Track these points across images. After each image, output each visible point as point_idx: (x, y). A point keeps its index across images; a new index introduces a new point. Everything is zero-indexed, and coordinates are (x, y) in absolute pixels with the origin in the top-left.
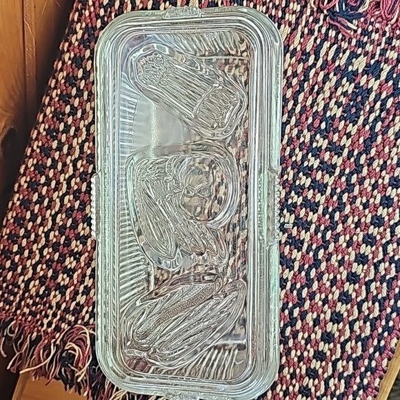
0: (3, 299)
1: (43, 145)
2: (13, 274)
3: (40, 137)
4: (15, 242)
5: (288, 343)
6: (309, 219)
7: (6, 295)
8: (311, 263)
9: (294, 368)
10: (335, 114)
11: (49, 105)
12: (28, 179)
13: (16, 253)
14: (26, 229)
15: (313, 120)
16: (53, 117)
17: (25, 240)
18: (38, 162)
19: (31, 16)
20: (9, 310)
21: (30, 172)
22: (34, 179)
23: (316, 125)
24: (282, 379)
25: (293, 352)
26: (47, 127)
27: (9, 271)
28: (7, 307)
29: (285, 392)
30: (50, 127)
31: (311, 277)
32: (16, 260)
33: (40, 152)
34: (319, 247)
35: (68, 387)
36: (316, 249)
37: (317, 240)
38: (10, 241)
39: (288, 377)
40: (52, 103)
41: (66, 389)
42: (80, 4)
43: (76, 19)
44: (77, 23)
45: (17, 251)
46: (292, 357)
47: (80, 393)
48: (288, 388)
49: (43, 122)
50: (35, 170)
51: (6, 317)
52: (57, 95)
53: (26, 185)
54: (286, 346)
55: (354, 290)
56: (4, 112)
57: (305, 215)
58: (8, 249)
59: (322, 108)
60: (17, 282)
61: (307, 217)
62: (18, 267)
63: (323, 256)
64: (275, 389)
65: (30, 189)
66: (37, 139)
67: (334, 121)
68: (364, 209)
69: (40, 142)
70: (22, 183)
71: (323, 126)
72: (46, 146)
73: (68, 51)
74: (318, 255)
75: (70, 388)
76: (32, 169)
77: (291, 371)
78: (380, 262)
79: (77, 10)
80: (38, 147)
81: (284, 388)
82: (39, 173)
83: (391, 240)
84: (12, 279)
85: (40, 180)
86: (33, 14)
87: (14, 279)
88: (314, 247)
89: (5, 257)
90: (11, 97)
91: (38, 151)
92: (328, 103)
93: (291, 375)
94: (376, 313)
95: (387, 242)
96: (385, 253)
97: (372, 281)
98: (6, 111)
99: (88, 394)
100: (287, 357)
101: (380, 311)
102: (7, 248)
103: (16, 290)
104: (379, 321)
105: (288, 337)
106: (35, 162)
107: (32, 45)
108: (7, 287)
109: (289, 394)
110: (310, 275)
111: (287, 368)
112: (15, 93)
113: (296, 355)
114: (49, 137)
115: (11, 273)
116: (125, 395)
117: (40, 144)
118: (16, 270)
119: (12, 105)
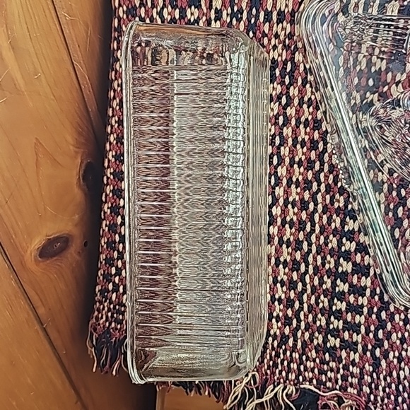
0: (113, 319)
1: (115, 171)
2: (117, 295)
3: (110, 164)
4: (112, 265)
5: (389, 309)
6: (379, 180)
7: (115, 315)
8: (392, 224)
9: (402, 332)
10: (380, 68)
11: (112, 133)
12: (110, 205)
13: (115, 275)
14: (118, 251)
15: (359, 80)
16: (117, 143)
17: (120, 261)
18: (114, 187)
19: (78, 56)
20: (121, 328)
21: (110, 198)
22: (114, 204)
23: (363, 83)
24: (392, 345)
25: (397, 317)
26: (114, 153)
27: (113, 293)
28: (119, 326)
29: (398, 358)
30: (116, 152)
31: (397, 238)
32: (117, 281)
33: (114, 178)
34: (396, 206)
35: (188, 390)
36: (394, 208)
37: (393, 198)
38: (108, 265)
39: (398, 342)
40: (114, 130)
41: (188, 394)
42: (116, 33)
43: (115, 47)
44: (117, 50)
45: (116, 273)
46: (397, 322)
47: (201, 394)
48: (400, 354)
49: (110, 150)
50: (113, 196)
51: (120, 335)
52: (116, 122)
53: (109, 211)
54: (389, 312)
56: (77, 150)
57: (374, 177)
58: (108, 273)
59: (365, 65)
60: (122, 301)
61: (377, 178)
62: (119, 287)
63: (403, 214)
64: (388, 357)
65: (113, 214)
66: (109, 167)
67: (380, 75)
69: (112, 169)
70: (106, 210)
71: (371, 82)
72: (117, 170)
73: (116, 79)
74: (397, 214)
75: (191, 391)
76: (111, 195)
77: (400, 335)
79: (115, 39)
80: (111, 173)
81: (397, 354)
82: (117, 197)
84: (117, 300)
85: (119, 204)
86: (79, 53)
87: (119, 299)
88: (392, 206)
89: (107, 281)
90: (80, 134)
91: (112, 177)
92: (371, 59)
93: (400, 339)
98: (78, 148)
99: (209, 393)
100: (391, 322)
102: (106, 272)
103: (123, 309)
105: (388, 302)
106: (112, 188)
107: (87, 82)
108: (114, 308)
109: (403, 360)
110: (394, 236)
111: (394, 334)
112: (82, 129)
113: (400, 318)
114: (117, 162)
115: (114, 294)
116: (243, 389)
117: (112, 171)
118: (119, 290)
119: (83, 141)
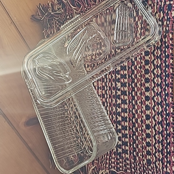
6: (125, 82)
8: (132, 99)
9: (142, 144)
24: (139, 150)
29: (142, 156)
36: (131, 92)
37: (130, 88)
46: (139, 140)
55: (150, 103)
57: (123, 81)
64: (138, 155)
68: (141, 69)
74: (133, 95)
78: (154, 88)
81: (141, 154)
83: (154, 77)
94: (161, 110)
95: (153, 78)
96: (154, 83)
97: (154, 97)
101: (162, 108)
104: (163, 112)
105: (135, 132)
109: (144, 156)
110: (133, 103)
